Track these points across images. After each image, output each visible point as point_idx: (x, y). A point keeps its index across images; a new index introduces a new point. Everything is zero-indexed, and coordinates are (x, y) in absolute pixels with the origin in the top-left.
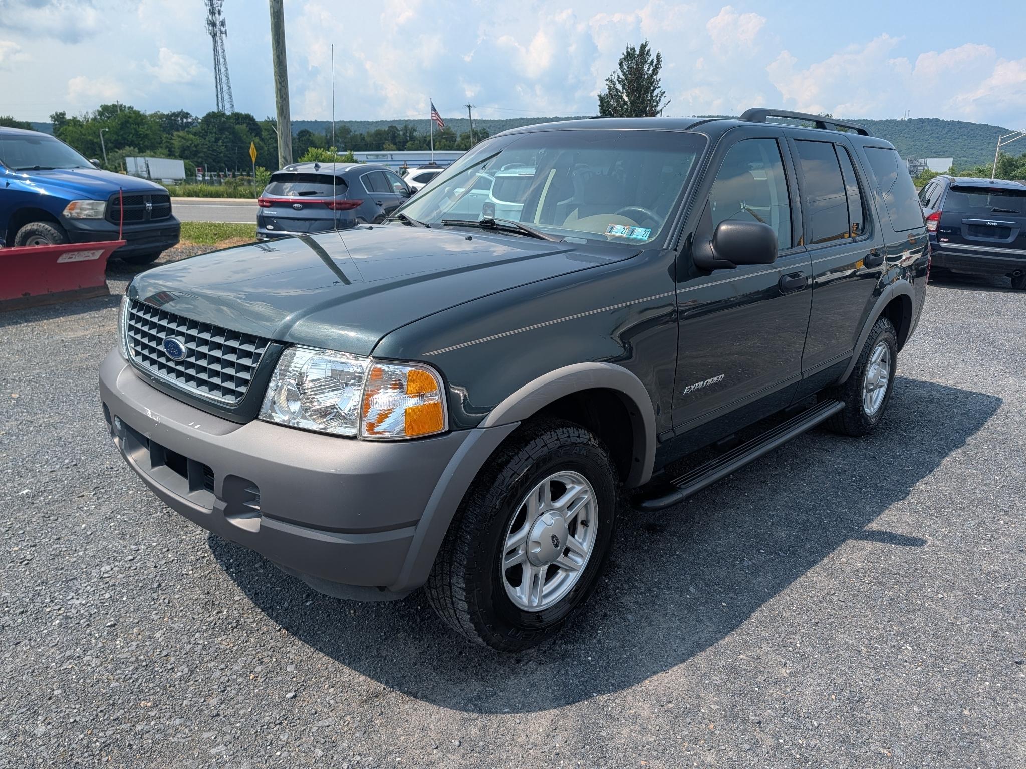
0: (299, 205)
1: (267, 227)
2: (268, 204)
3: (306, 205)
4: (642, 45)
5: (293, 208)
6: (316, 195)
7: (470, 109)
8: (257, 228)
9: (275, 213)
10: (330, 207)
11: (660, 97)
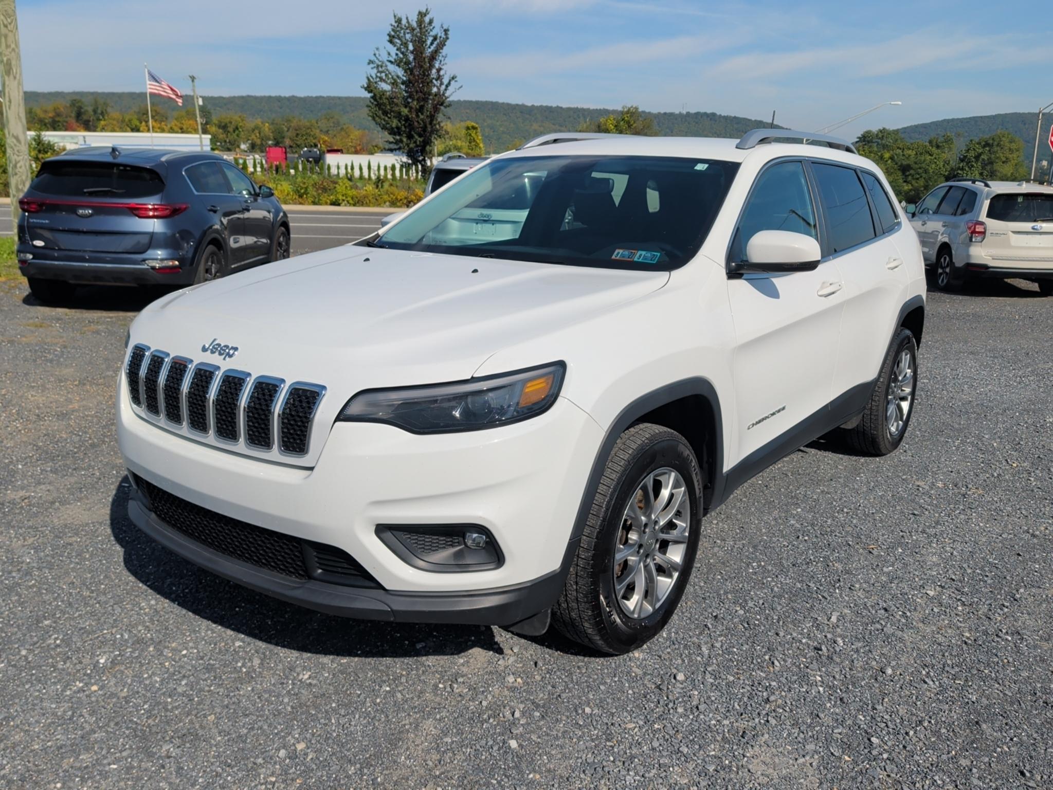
0: (87, 211)
1: (35, 243)
2: (36, 207)
3: (98, 211)
4: (420, 13)
5: (78, 215)
7: (193, 81)
9: (47, 221)
10: (137, 213)
11: (450, 81)
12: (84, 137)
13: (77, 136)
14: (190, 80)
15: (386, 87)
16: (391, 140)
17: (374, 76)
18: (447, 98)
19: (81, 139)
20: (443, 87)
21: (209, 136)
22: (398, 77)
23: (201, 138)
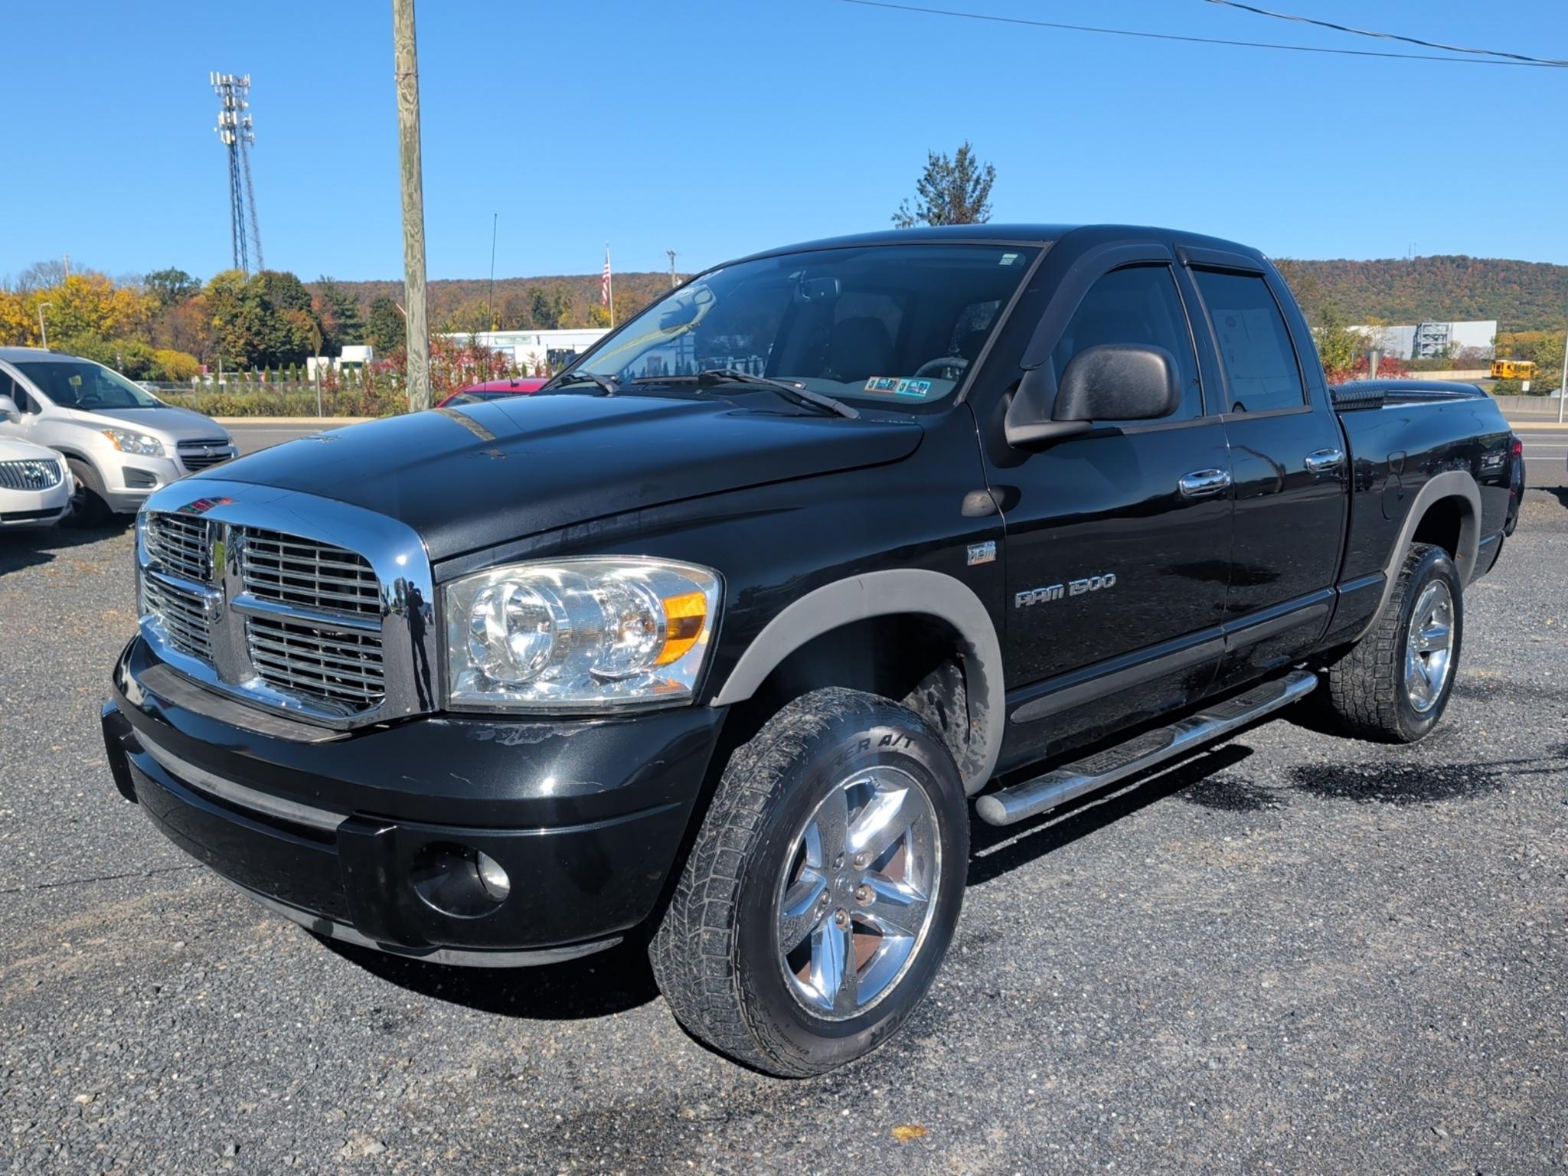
4: (961, 150)
12: (538, 337)
13: (529, 337)
19: (534, 340)
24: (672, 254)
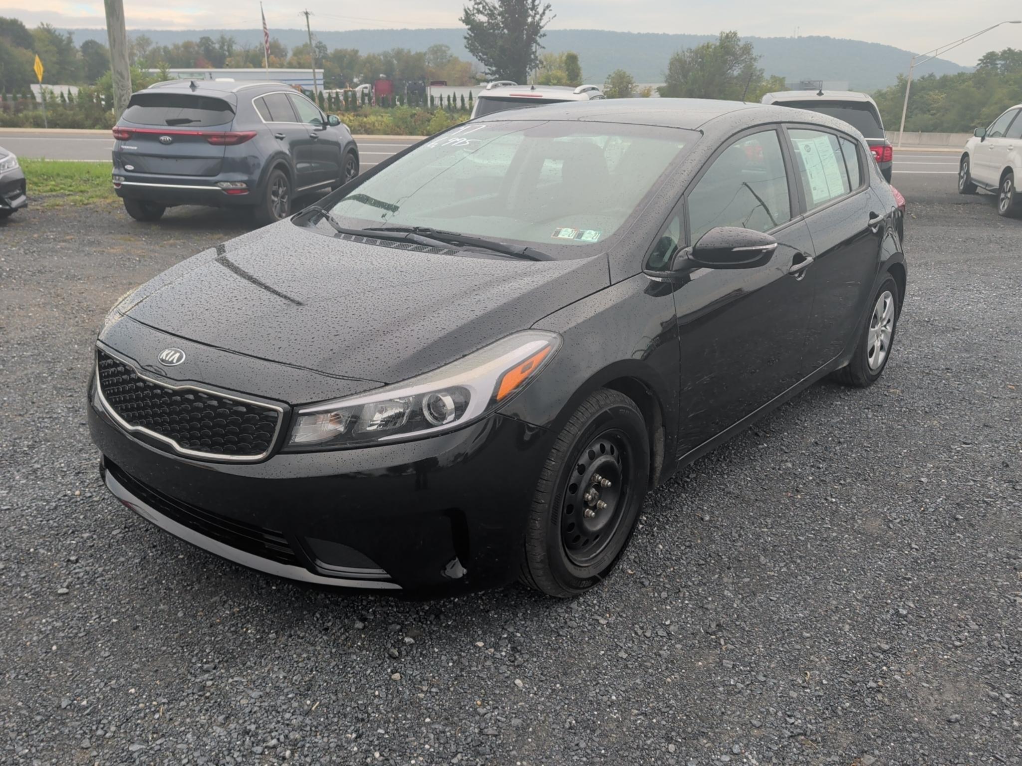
0: (168, 138)
1: (126, 167)
2: (126, 136)
3: (178, 138)
5: (160, 142)
6: (191, 124)
7: (307, 17)
8: (114, 171)
9: (136, 148)
10: (210, 140)
11: (544, 10)
12: (210, 73)
13: (204, 73)
14: (305, 17)
15: (482, 18)
16: (487, 71)
17: (471, 9)
18: (541, 28)
19: (208, 76)
20: (538, 17)
21: (322, 71)
22: (495, 8)
23: (314, 73)
24: (307, 14)
